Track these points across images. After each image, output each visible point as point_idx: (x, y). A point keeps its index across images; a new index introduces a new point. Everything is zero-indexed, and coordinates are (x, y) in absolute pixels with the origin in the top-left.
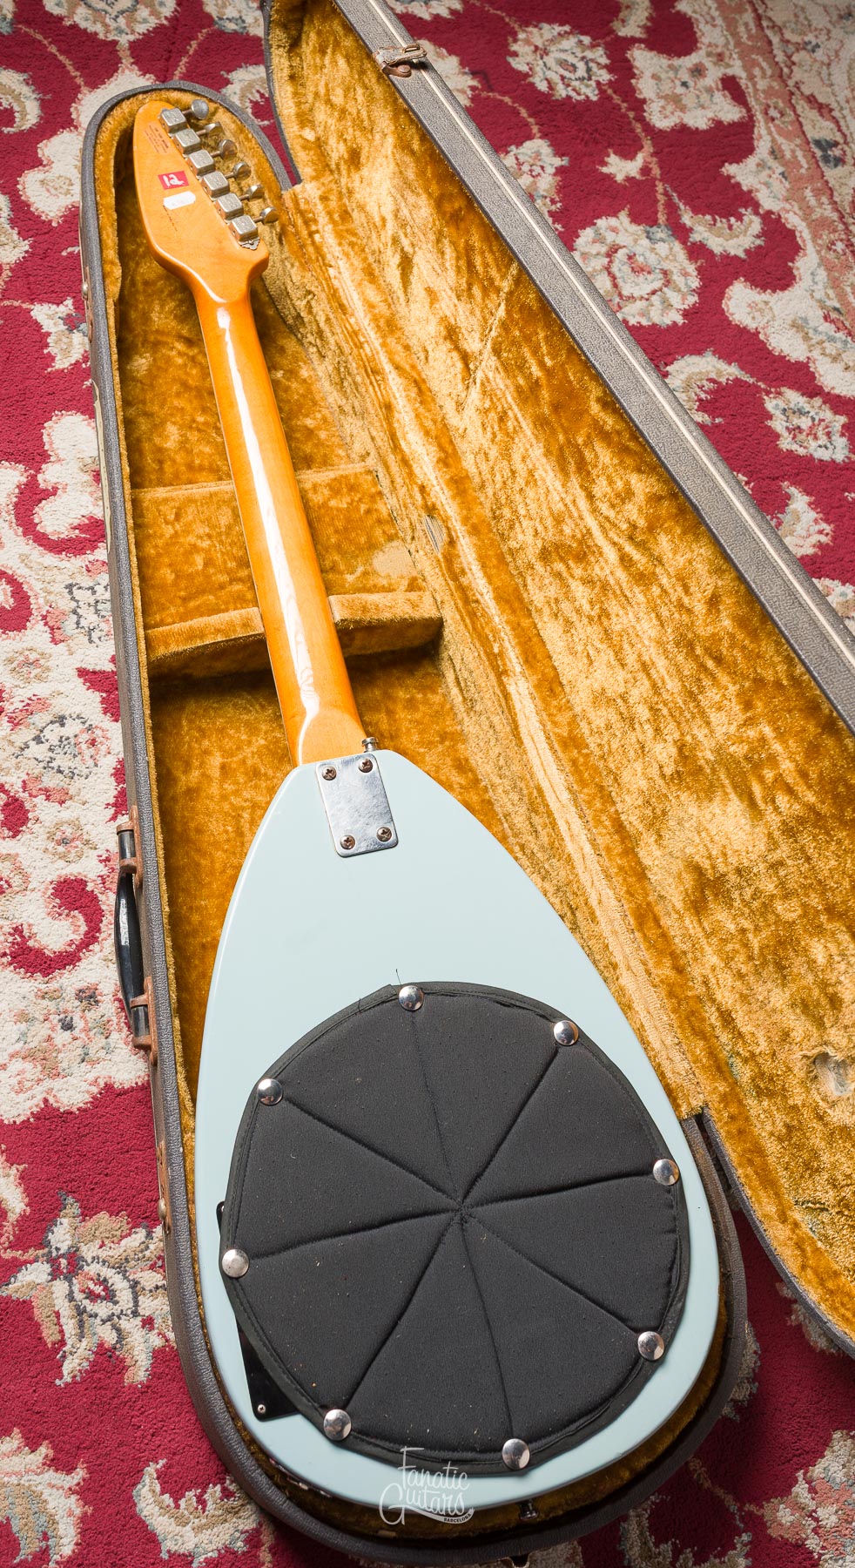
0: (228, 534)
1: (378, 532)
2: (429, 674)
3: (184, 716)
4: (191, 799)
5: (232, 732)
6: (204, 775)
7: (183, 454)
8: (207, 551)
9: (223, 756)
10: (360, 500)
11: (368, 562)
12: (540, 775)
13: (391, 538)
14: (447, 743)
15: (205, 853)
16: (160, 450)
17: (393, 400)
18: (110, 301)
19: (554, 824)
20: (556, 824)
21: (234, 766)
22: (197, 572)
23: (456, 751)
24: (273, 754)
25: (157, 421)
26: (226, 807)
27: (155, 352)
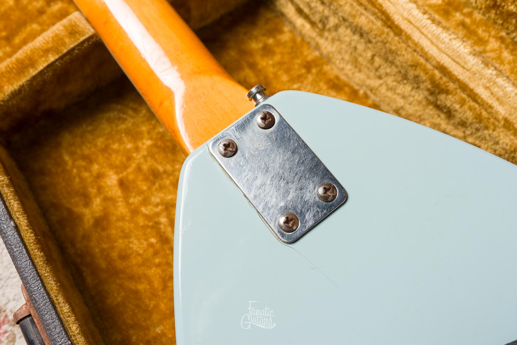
2: (269, 19)
3: (64, 151)
4: (104, 229)
5: (115, 146)
6: (106, 199)
9: (117, 173)
12: (433, 51)
14: (314, 71)
15: (139, 278)
19: (474, 96)
20: (476, 95)
21: (131, 177)
23: (325, 74)
24: (164, 149)
26: (141, 221)
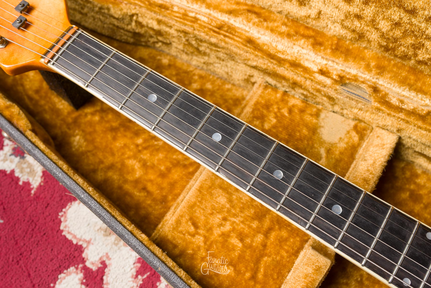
0: (233, 207)
1: (308, 118)
2: (403, 169)
7: (150, 171)
8: (234, 230)
10: (279, 109)
11: (322, 143)
13: (317, 115)
16: (137, 182)
17: (247, 34)
18: (29, 133)
22: (243, 252)
25: (119, 165)
27: (79, 127)
